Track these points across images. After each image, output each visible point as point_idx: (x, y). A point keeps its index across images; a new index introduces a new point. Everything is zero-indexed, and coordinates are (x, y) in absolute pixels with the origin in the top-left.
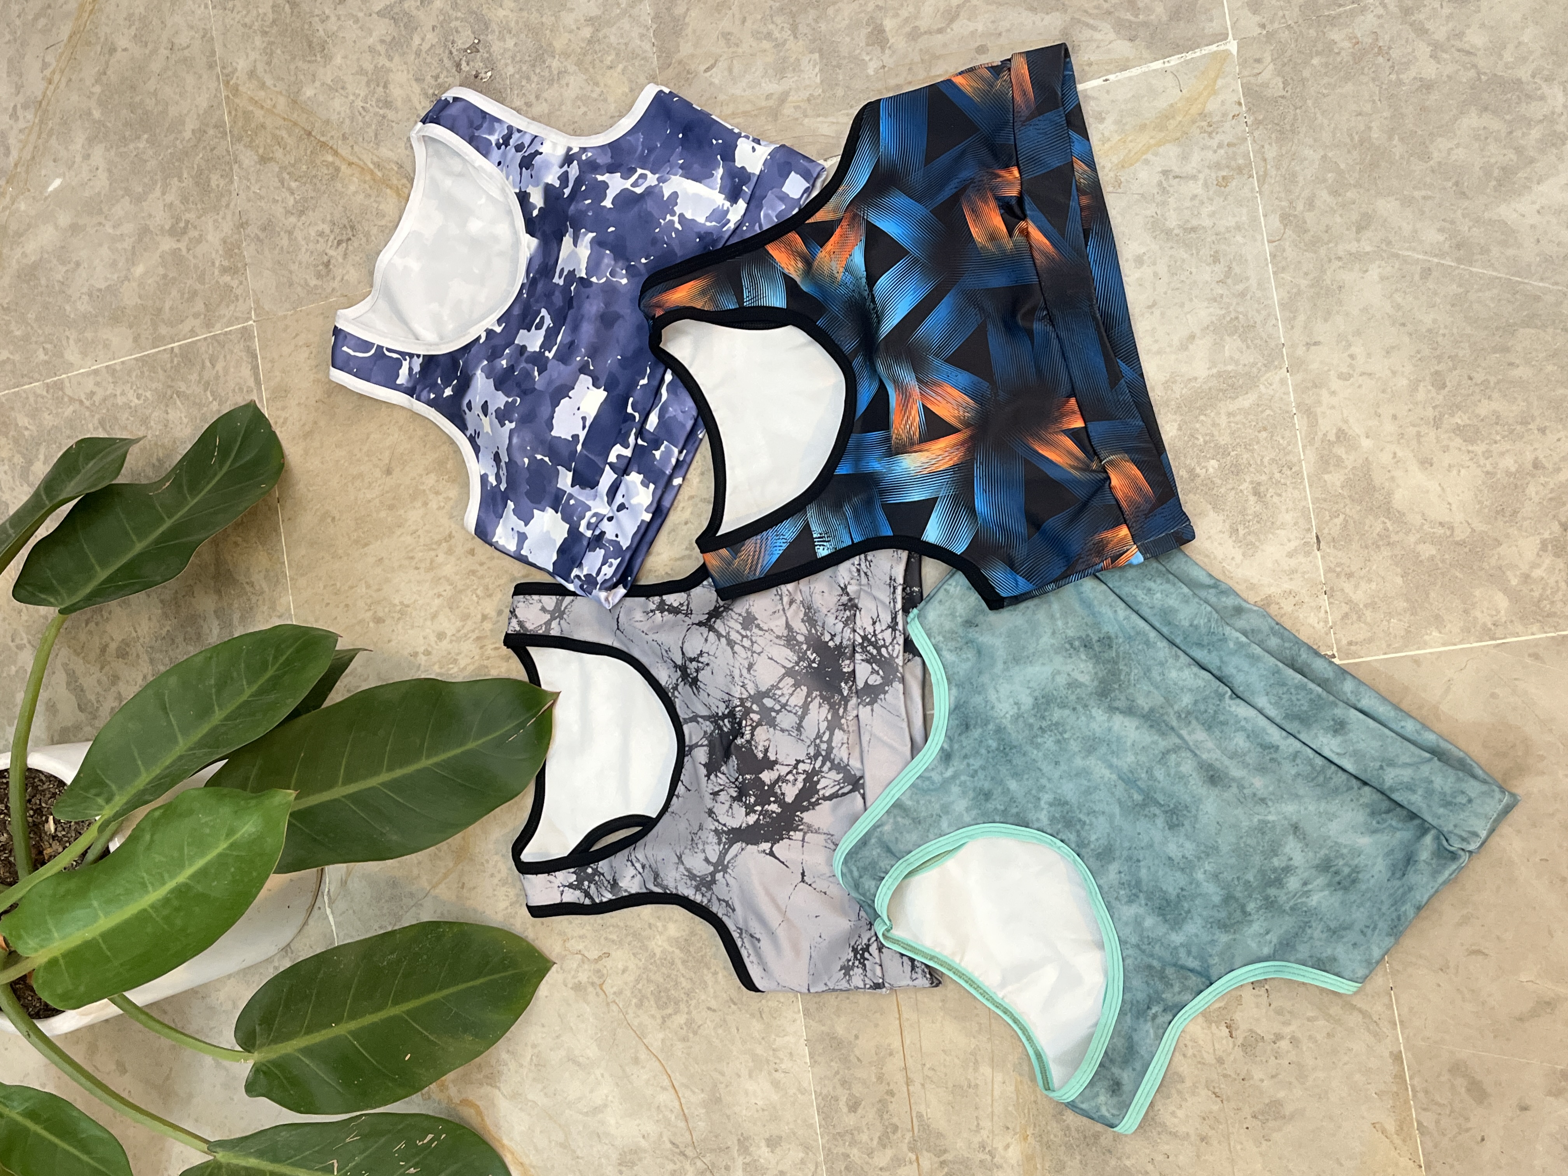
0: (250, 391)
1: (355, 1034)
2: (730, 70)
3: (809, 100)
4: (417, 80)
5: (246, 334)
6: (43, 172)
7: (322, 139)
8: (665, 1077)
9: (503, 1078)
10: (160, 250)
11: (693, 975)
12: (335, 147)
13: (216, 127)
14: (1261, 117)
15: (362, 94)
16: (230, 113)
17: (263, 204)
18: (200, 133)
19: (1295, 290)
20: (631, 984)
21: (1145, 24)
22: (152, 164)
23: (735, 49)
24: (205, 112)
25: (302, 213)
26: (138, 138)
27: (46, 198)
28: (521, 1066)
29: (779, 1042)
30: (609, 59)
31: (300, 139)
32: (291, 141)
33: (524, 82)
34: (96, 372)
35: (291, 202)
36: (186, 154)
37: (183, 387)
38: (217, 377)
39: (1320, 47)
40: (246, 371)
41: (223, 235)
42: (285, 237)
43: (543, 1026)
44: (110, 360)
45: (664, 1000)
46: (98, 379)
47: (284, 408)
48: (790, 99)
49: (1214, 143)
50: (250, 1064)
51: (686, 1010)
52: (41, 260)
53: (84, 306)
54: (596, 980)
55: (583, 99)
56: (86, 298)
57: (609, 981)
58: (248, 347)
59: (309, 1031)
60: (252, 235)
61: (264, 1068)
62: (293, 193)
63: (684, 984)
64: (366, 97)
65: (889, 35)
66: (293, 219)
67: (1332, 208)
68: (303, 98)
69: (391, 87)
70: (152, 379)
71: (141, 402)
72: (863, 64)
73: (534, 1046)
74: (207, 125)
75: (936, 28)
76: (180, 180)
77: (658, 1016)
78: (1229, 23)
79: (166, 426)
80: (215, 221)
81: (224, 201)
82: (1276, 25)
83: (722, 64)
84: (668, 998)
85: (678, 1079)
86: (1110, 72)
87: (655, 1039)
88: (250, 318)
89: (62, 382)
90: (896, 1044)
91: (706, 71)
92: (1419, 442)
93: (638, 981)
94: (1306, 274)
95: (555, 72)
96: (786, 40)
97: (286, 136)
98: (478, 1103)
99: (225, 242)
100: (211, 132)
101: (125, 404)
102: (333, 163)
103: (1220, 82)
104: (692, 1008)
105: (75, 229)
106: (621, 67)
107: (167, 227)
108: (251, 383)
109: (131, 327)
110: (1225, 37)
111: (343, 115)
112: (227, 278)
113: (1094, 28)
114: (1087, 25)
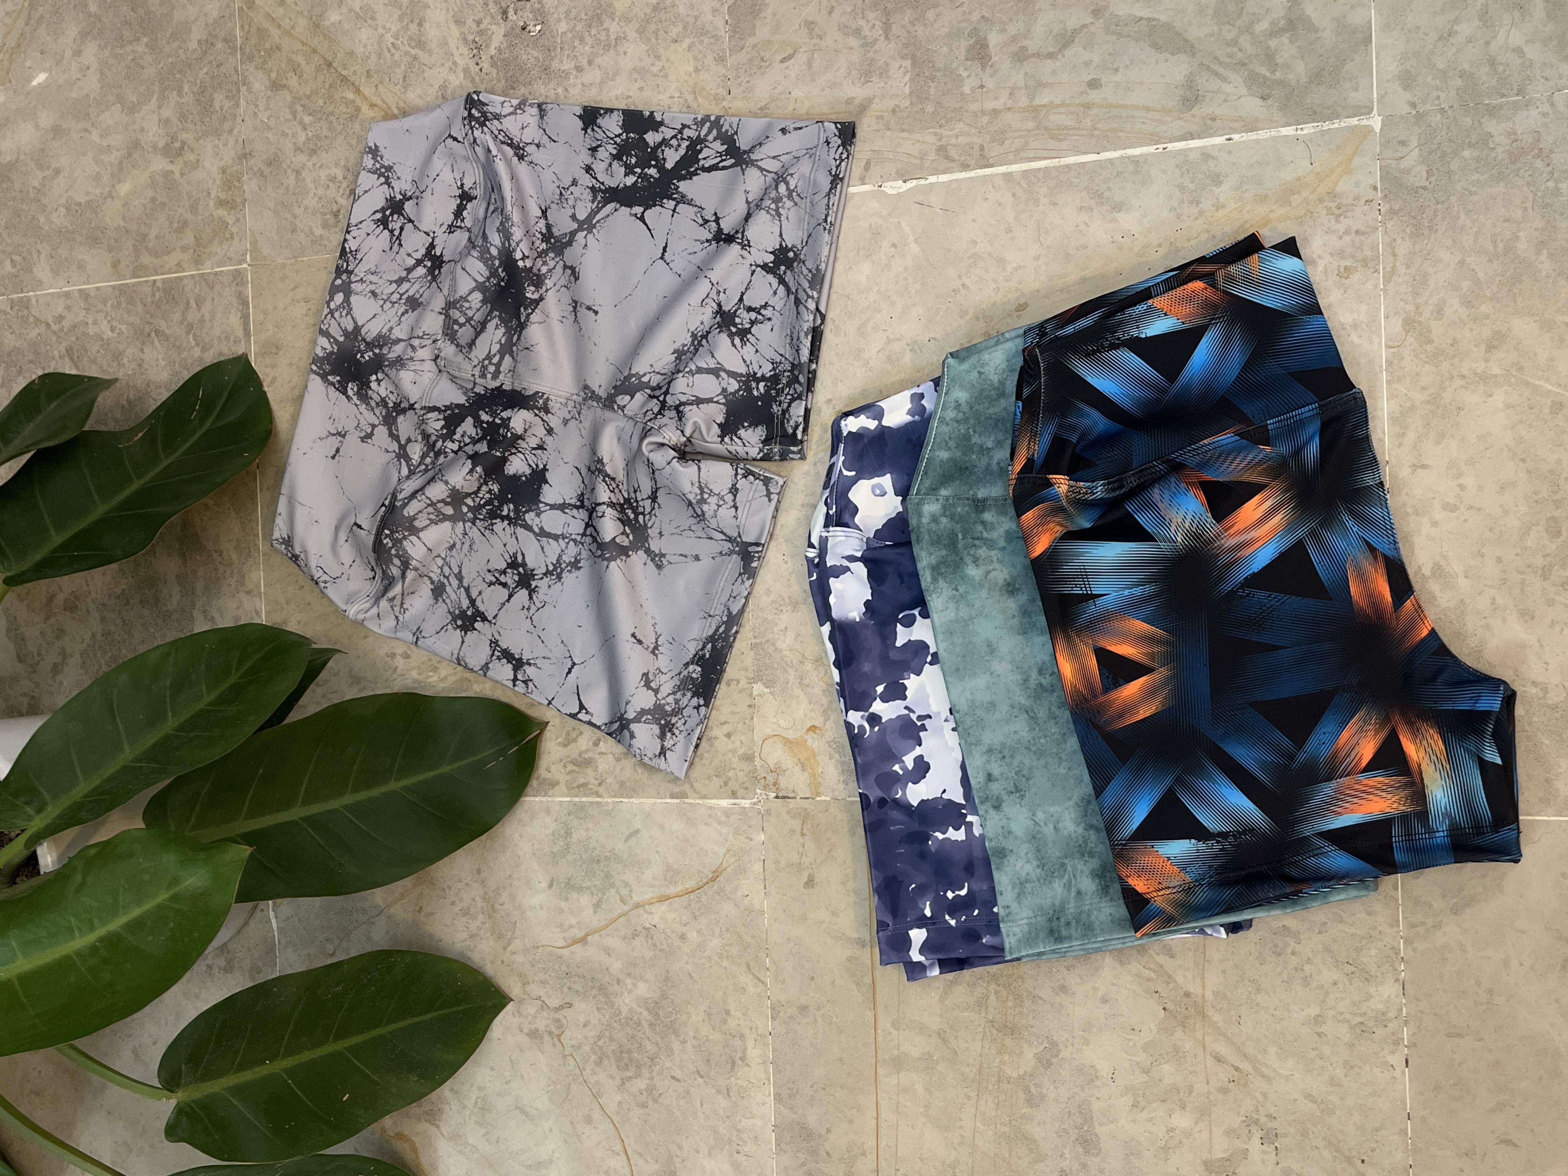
0: (237, 341)
1: (291, 1072)
2: (810, 63)
3: (894, 111)
4: (457, 22)
5: (238, 277)
6: (28, 64)
7: (344, 73)
8: (618, 1141)
9: (444, 1116)
10: (151, 170)
11: (659, 1039)
12: (357, 83)
13: (225, 40)
14: (1397, 207)
15: (394, 29)
16: (242, 27)
17: (270, 135)
18: (208, 44)
19: (1409, 404)
20: (592, 1040)
21: (1282, 83)
22: (150, 72)
23: (818, 41)
24: (215, 22)
25: (313, 152)
26: (138, 40)
27: (28, 93)
28: (465, 1107)
29: (744, 1123)
30: (674, 31)
31: (318, 69)
32: (308, 70)
33: (577, 43)
34: (67, 295)
35: (302, 137)
36: (190, 66)
37: (163, 325)
38: (202, 321)
39: (1474, 138)
40: (235, 320)
41: (223, 163)
42: (293, 177)
43: (492, 1069)
44: (84, 283)
45: (626, 1061)
46: (69, 302)
47: (273, 366)
48: (874, 106)
49: (1341, 228)
50: (173, 1102)
51: (648, 1075)
52: (17, 160)
53: (59, 218)
54: (553, 1029)
55: (640, 72)
56: (63, 210)
57: (568, 1033)
58: (240, 293)
59: (241, 1068)
60: (256, 169)
61: (188, 1109)
62: (305, 129)
63: (649, 1047)
64: (398, 31)
65: (992, 50)
66: (302, 158)
67: (1461, 320)
68: (327, 23)
69: (427, 25)
70: (129, 312)
71: (115, 335)
72: (959, 81)
73: (480, 1089)
74: (216, 37)
75: (1045, 52)
76: (180, 94)
77: (618, 1077)
78: (1375, 96)
79: (140, 366)
80: (216, 146)
81: (227, 126)
82: (1428, 107)
83: (801, 57)
84: (631, 1060)
85: (632, 1146)
86: (1236, 131)
87: (612, 1099)
88: (245, 261)
89: (29, 299)
90: (871, 1143)
91: (783, 61)
92: (1522, 591)
93: (599, 1037)
94: (1423, 388)
95: (613, 37)
96: (876, 40)
97: (304, 63)
98: (414, 1139)
99: (224, 171)
100: (219, 45)
101: (97, 334)
102: (353, 101)
103: (1357, 161)
104: (654, 1074)
105: (57, 131)
106: (687, 41)
107: (161, 145)
108: (240, 333)
109: (110, 250)
110: (1370, 111)
111: (369, 48)
112: (222, 212)
113: (1225, 80)
114: (1217, 74)
